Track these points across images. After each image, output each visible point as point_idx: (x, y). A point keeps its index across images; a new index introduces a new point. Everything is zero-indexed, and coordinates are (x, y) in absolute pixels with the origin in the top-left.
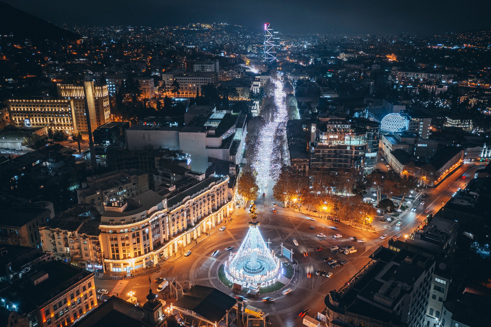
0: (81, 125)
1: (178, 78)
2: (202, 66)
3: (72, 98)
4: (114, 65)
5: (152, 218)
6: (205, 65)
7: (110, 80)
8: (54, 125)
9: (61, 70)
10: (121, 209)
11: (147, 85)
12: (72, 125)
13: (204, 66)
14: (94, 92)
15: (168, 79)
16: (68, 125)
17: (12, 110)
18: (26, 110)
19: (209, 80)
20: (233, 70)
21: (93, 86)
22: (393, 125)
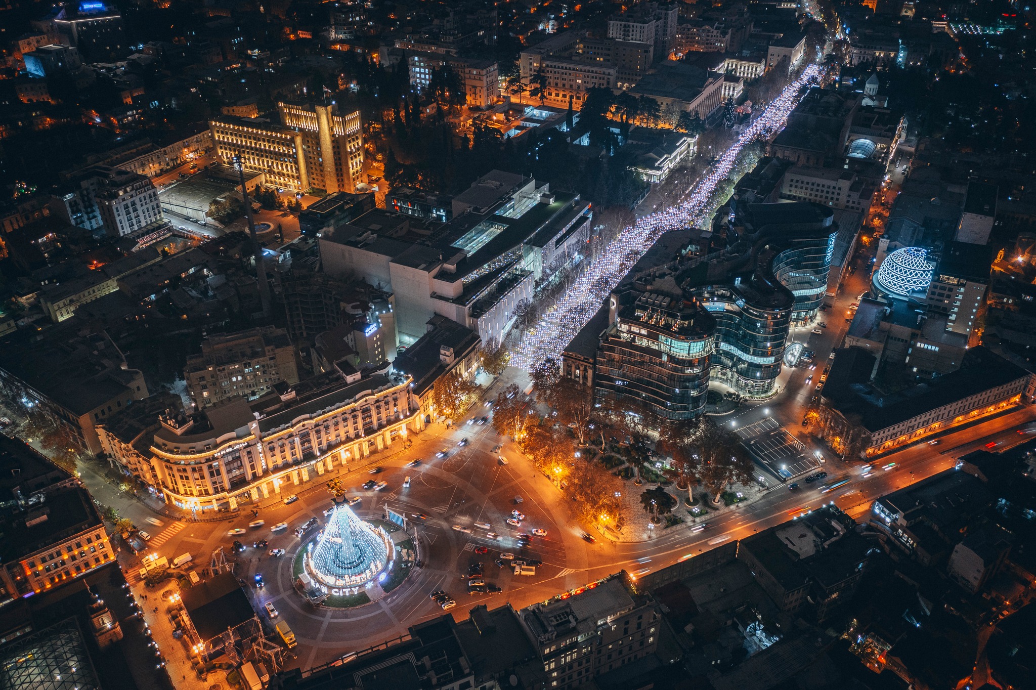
0: (314, 176)
1: (550, 63)
2: (625, 26)
3: (301, 130)
4: (451, 14)
5: (222, 450)
6: (631, 24)
7: (421, 59)
8: (274, 173)
9: (358, 19)
10: (179, 432)
11: (480, 80)
12: (299, 178)
13: (629, 26)
14: (332, 125)
15: (531, 64)
16: (293, 177)
17: (217, 138)
18: (235, 142)
19: (609, 74)
20: (712, 27)
21: (330, 115)
22: (897, 278)
